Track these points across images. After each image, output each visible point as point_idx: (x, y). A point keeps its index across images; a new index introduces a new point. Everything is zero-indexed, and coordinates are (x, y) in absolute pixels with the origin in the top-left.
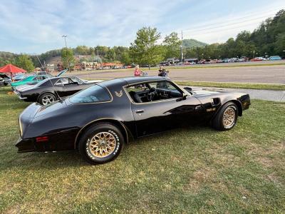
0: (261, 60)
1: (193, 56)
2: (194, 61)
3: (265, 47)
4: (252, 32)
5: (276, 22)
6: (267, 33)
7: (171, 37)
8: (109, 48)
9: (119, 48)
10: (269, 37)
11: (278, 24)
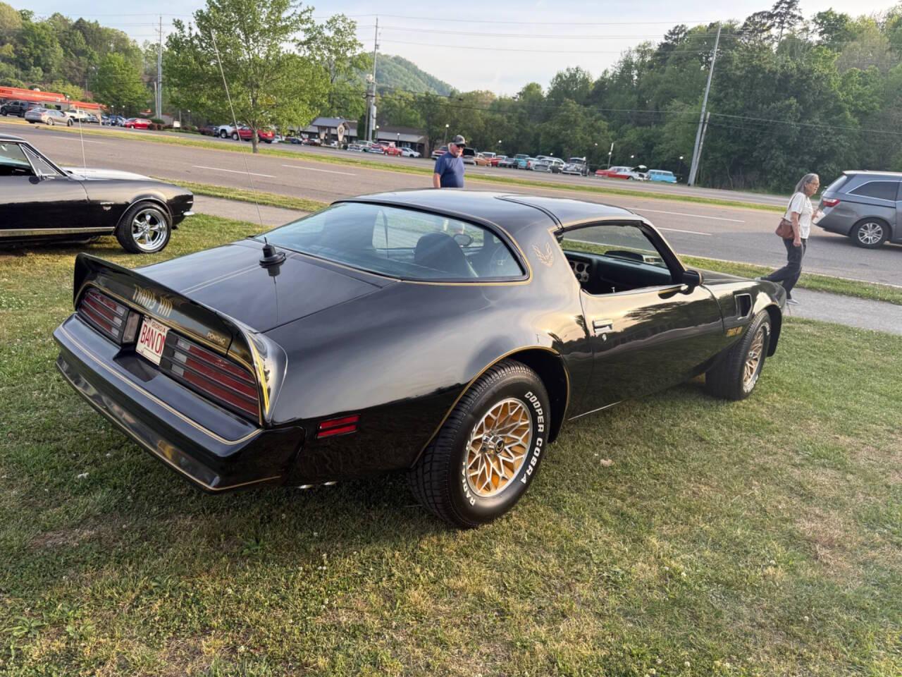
0: (628, 178)
1: (406, 126)
2: (413, 146)
3: (632, 135)
4: (595, 77)
5: (664, 61)
6: (639, 92)
7: (328, 33)
8: (25, 15)
9: (80, 25)
10: (642, 104)
11: (669, 68)
